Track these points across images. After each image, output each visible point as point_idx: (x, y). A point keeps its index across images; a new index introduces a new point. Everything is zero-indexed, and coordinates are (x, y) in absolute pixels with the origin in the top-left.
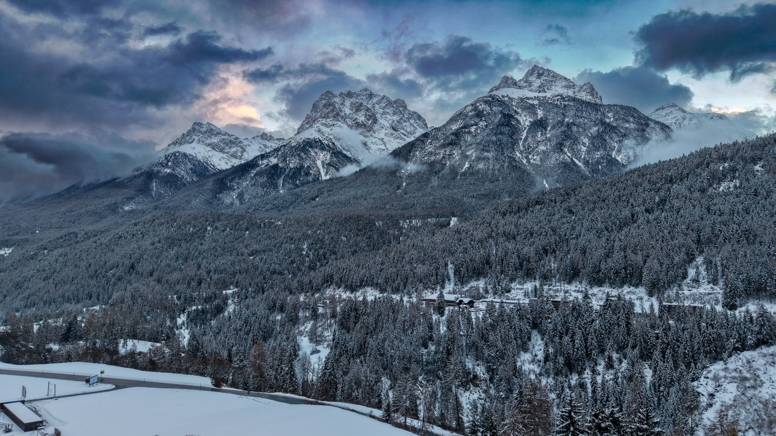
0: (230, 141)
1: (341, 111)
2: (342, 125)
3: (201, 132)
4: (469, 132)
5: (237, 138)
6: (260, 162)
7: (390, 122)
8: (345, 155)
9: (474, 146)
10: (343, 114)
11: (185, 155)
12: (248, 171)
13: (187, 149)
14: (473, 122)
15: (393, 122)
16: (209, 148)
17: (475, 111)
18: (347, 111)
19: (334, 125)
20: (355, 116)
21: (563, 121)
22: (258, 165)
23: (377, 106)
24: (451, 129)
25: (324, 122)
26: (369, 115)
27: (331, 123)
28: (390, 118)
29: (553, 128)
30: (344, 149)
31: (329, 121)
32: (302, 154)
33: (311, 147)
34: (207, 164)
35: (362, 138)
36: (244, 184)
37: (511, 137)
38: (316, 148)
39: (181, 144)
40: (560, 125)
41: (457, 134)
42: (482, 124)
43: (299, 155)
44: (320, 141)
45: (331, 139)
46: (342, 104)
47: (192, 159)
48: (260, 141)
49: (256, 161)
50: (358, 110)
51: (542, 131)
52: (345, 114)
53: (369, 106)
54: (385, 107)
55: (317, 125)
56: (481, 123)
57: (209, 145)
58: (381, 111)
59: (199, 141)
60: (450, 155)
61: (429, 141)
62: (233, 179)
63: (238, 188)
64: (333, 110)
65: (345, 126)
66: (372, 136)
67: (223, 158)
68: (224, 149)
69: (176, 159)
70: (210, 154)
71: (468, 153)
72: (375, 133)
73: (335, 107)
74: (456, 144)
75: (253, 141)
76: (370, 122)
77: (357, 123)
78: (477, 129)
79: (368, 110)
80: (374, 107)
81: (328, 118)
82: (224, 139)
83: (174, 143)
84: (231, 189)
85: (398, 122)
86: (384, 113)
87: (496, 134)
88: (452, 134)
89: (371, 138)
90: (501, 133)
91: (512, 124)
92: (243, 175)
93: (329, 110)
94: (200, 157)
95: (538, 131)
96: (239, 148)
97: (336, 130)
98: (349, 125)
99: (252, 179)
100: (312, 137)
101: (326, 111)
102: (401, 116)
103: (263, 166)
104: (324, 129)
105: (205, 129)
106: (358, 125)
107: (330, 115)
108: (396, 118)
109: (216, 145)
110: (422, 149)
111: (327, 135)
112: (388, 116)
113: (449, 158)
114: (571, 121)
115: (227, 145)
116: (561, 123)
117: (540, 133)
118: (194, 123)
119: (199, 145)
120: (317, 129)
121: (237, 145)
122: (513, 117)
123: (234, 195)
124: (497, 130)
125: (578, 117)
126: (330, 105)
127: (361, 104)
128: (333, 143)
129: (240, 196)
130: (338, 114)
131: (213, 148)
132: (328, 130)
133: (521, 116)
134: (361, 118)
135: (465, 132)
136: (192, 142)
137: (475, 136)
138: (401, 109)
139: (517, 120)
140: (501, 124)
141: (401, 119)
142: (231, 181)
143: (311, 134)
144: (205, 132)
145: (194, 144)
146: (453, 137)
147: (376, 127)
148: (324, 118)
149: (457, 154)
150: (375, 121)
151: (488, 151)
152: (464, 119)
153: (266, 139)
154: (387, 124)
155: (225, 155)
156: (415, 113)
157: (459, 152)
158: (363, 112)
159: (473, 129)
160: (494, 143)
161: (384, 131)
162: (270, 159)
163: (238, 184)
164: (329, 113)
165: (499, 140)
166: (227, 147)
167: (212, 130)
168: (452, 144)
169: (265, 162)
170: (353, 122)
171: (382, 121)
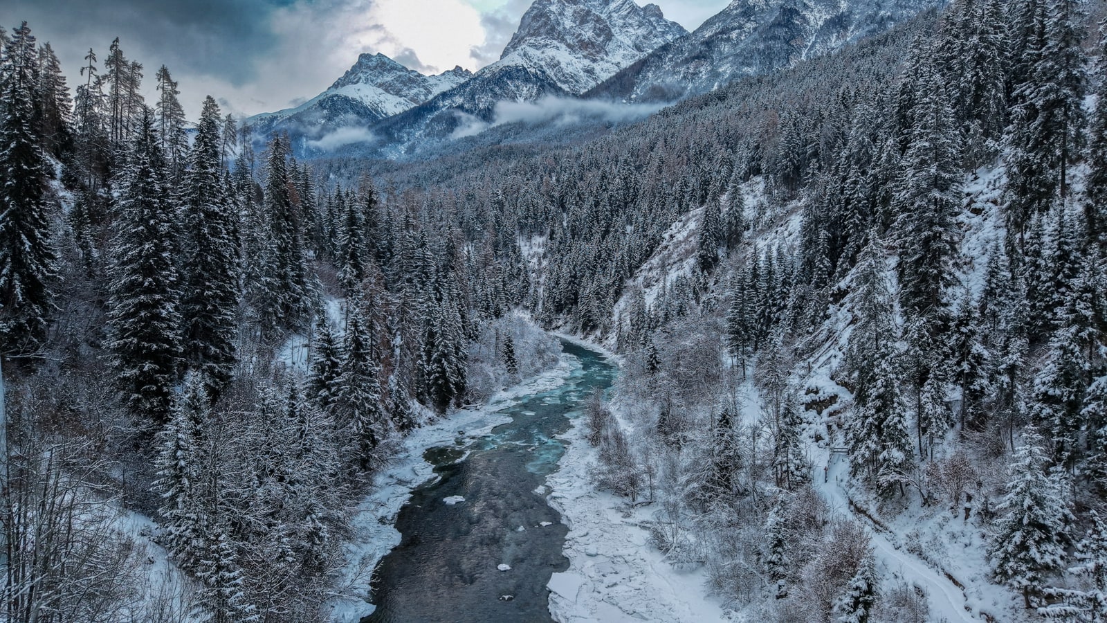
0: (410, 79)
1: (559, 24)
2: (559, 45)
3: (369, 67)
4: (729, 39)
5: (419, 75)
6: (441, 104)
7: (633, 38)
8: (561, 88)
9: (731, 58)
10: (560, 28)
11: (346, 100)
12: (423, 116)
13: (350, 91)
14: (736, 24)
15: (638, 37)
16: (380, 90)
17: (742, 7)
18: (568, 24)
19: (547, 45)
20: (579, 31)
21: (876, 14)
22: (437, 108)
23: (614, 15)
24: (703, 37)
25: (532, 41)
26: (599, 29)
27: (542, 42)
28: (634, 32)
29: (858, 26)
30: (560, 81)
31: (540, 40)
32: (497, 89)
33: (511, 78)
34: (377, 112)
35: (587, 62)
36: (417, 134)
37: (787, 42)
38: (518, 79)
39: (343, 85)
40: (869, 22)
41: (709, 43)
42: (750, 26)
43: (491, 90)
44: (525, 69)
45: (541, 67)
46: (560, 14)
47: (357, 105)
48: (452, 78)
49: (436, 103)
50: (583, 21)
51: (838, 32)
52: (564, 28)
53: (603, 16)
54: (626, 16)
55: (523, 47)
56: (748, 25)
57: (380, 86)
58: (621, 22)
59: (367, 80)
60: (694, 74)
61: (670, 56)
62: (403, 127)
63: (409, 140)
64: (545, 24)
65: (563, 46)
66: (602, 59)
67: (400, 103)
68: (400, 90)
69: (334, 105)
70: (382, 98)
71: (720, 70)
72: (607, 54)
73: (549, 19)
74: (705, 57)
75: (442, 78)
76: (601, 39)
77: (581, 41)
78: (740, 34)
79: (598, 20)
80: (610, 17)
81: (539, 35)
82: (400, 76)
83: (336, 85)
84: (400, 141)
85: (645, 37)
86: (624, 26)
87: (765, 40)
88: (702, 43)
89: (601, 63)
90: (774, 38)
91: (793, 24)
92: (416, 121)
93: (540, 23)
94: (367, 102)
95: (832, 33)
96: (422, 89)
97: (550, 52)
98: (569, 46)
99: (427, 126)
100: (512, 64)
101: (536, 25)
102: (651, 28)
103: (444, 109)
104: (532, 52)
105: (374, 63)
106: (584, 45)
107: (542, 31)
108: (642, 31)
109: (390, 86)
110: (658, 68)
111: (535, 60)
112: (631, 30)
113: (693, 79)
114: (889, 14)
115: (405, 85)
116: (872, 18)
117: (835, 35)
118: (361, 56)
119: (367, 85)
120: (522, 53)
121: (418, 85)
122: (797, 13)
123: (402, 149)
124: (768, 33)
125: (901, 7)
126: (541, 15)
127: (588, 13)
128: (544, 72)
129: (411, 150)
130: (553, 29)
131: (386, 90)
132: (538, 53)
133: (812, 11)
134: (588, 33)
135: (722, 39)
136: (357, 82)
137: (735, 45)
138: (652, 19)
139: (804, 17)
140: (777, 24)
141: (651, 32)
142: (399, 131)
143: (515, 60)
144: (375, 68)
145: (360, 85)
146: (703, 48)
147: (610, 46)
148: (532, 35)
149: (704, 70)
150: (609, 37)
151: (749, 65)
152: (724, 21)
153: (460, 75)
154: (627, 41)
155: (402, 100)
156: (674, 24)
157: (709, 68)
158: (591, 25)
159: (734, 35)
160: (760, 53)
161: (621, 51)
162: (454, 99)
163: (408, 134)
164: (539, 28)
165: (768, 48)
166: (405, 88)
167: (384, 63)
168: (700, 57)
169: (447, 102)
170: (576, 40)
171: (619, 37)
